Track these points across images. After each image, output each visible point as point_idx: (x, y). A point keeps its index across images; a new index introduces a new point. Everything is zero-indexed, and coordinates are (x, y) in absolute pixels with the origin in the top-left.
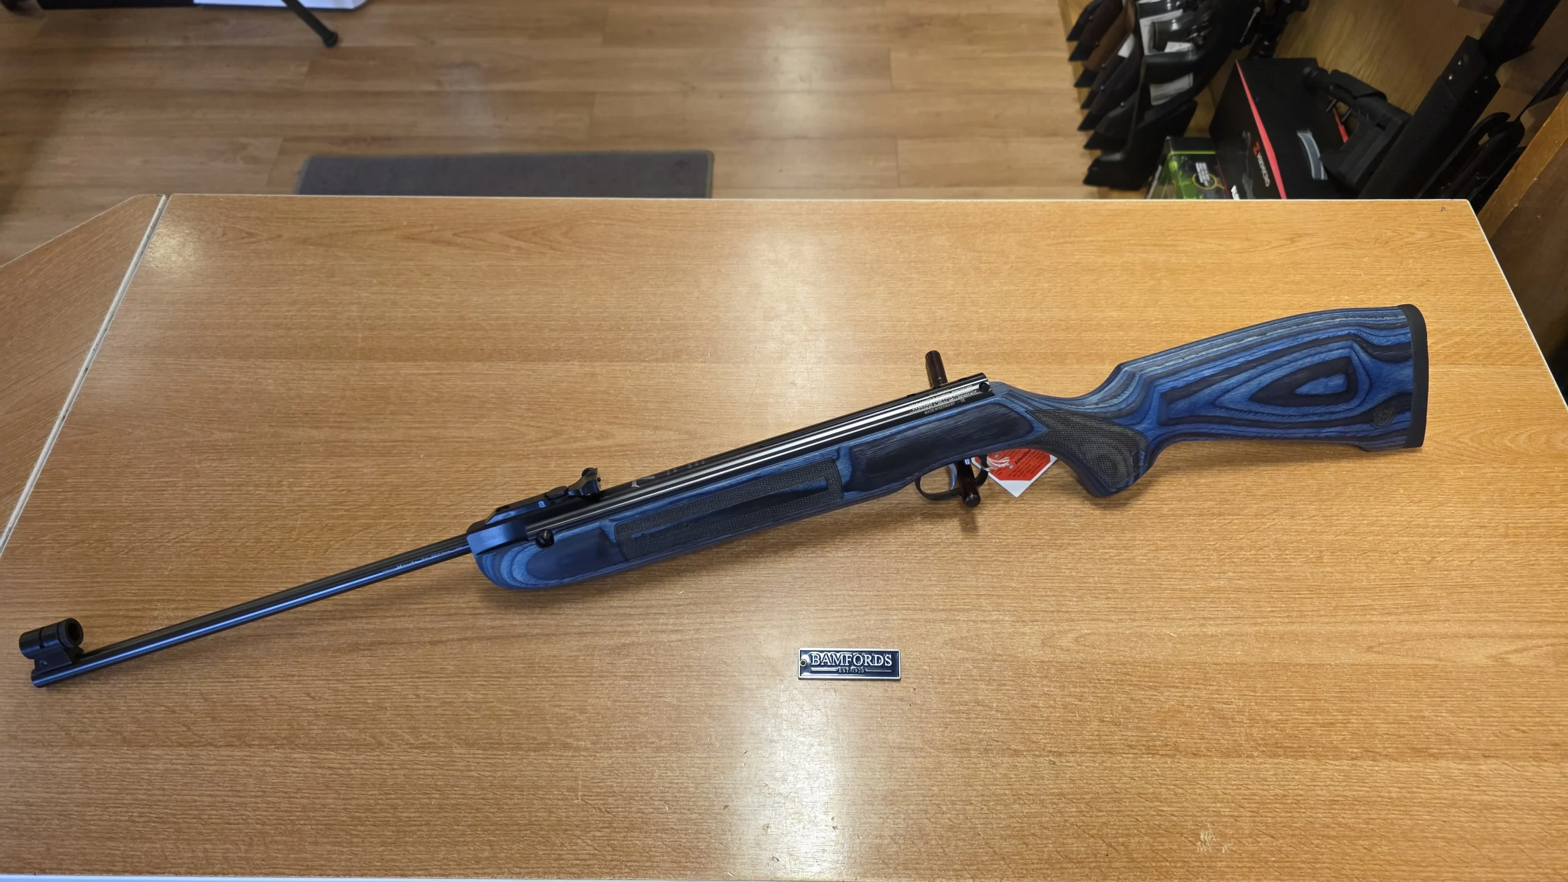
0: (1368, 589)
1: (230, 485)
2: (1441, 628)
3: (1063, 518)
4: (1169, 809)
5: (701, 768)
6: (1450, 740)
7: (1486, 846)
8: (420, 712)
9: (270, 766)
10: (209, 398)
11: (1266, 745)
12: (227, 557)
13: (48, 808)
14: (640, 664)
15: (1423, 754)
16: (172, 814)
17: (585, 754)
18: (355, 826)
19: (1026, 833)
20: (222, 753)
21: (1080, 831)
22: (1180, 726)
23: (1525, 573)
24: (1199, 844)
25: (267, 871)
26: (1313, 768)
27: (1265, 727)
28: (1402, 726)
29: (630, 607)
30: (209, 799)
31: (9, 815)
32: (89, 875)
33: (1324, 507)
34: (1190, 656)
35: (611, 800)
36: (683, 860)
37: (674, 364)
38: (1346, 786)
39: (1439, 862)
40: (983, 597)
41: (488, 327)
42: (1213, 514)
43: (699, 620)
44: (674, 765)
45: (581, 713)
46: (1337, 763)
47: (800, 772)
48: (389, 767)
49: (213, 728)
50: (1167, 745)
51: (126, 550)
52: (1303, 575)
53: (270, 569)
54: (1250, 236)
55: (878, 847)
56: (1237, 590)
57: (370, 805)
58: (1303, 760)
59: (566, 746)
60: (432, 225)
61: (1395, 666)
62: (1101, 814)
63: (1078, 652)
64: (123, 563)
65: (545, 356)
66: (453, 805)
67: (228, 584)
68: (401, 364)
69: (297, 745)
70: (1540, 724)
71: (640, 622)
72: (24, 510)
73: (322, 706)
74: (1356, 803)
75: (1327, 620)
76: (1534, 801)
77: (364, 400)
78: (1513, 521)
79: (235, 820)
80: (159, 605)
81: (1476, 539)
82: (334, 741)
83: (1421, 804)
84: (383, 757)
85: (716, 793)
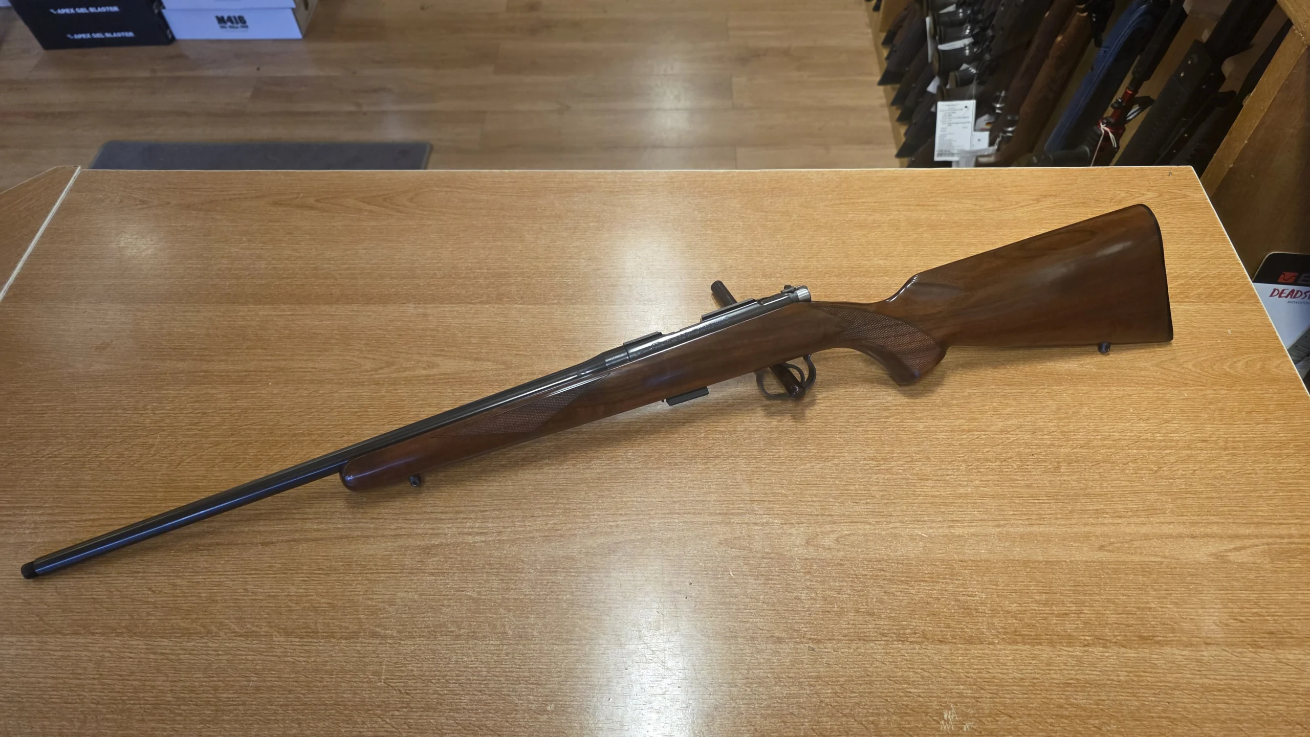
0: (1101, 495)
1: (102, 409)
2: (1166, 529)
3: (829, 435)
4: (916, 691)
5: (493, 654)
6: (1174, 629)
7: (1207, 725)
8: (247, 605)
9: (110, 652)
11: (1005, 633)
12: (92, 470)
14: (446, 562)
15: (1149, 642)
16: (17, 694)
17: (389, 641)
18: (179, 705)
19: (785, 712)
20: (68, 640)
21: (834, 711)
22: (928, 615)
23: (1243, 481)
24: (943, 722)
26: (1048, 654)
27: (1005, 617)
28: (1130, 616)
29: (441, 513)
30: (52, 681)
33: (1060, 424)
34: (940, 554)
35: (411, 683)
37: (496, 306)
38: (1079, 670)
40: (755, 502)
41: (338, 276)
42: (963, 431)
43: (501, 524)
44: (470, 651)
45: (390, 605)
46: (1070, 649)
48: (215, 653)
49: (62, 618)
50: (915, 633)
51: (5, 464)
52: (1042, 482)
53: (128, 481)
54: (1001, 197)
56: (983, 496)
57: (194, 687)
58: (1040, 647)
59: (374, 635)
60: (298, 193)
61: (1124, 563)
62: (854, 695)
63: (838, 551)
65: (385, 300)
66: (270, 686)
67: (90, 493)
68: (260, 306)
69: (135, 633)
70: (1257, 614)
71: (449, 525)
73: (161, 599)
74: (1087, 685)
75: (1063, 522)
76: (1251, 684)
77: (224, 336)
78: (1232, 436)
79: (73, 699)
80: (28, 512)
81: (1199, 452)
82: (168, 629)
83: (1147, 687)
84: (210, 644)
85: (506, 676)
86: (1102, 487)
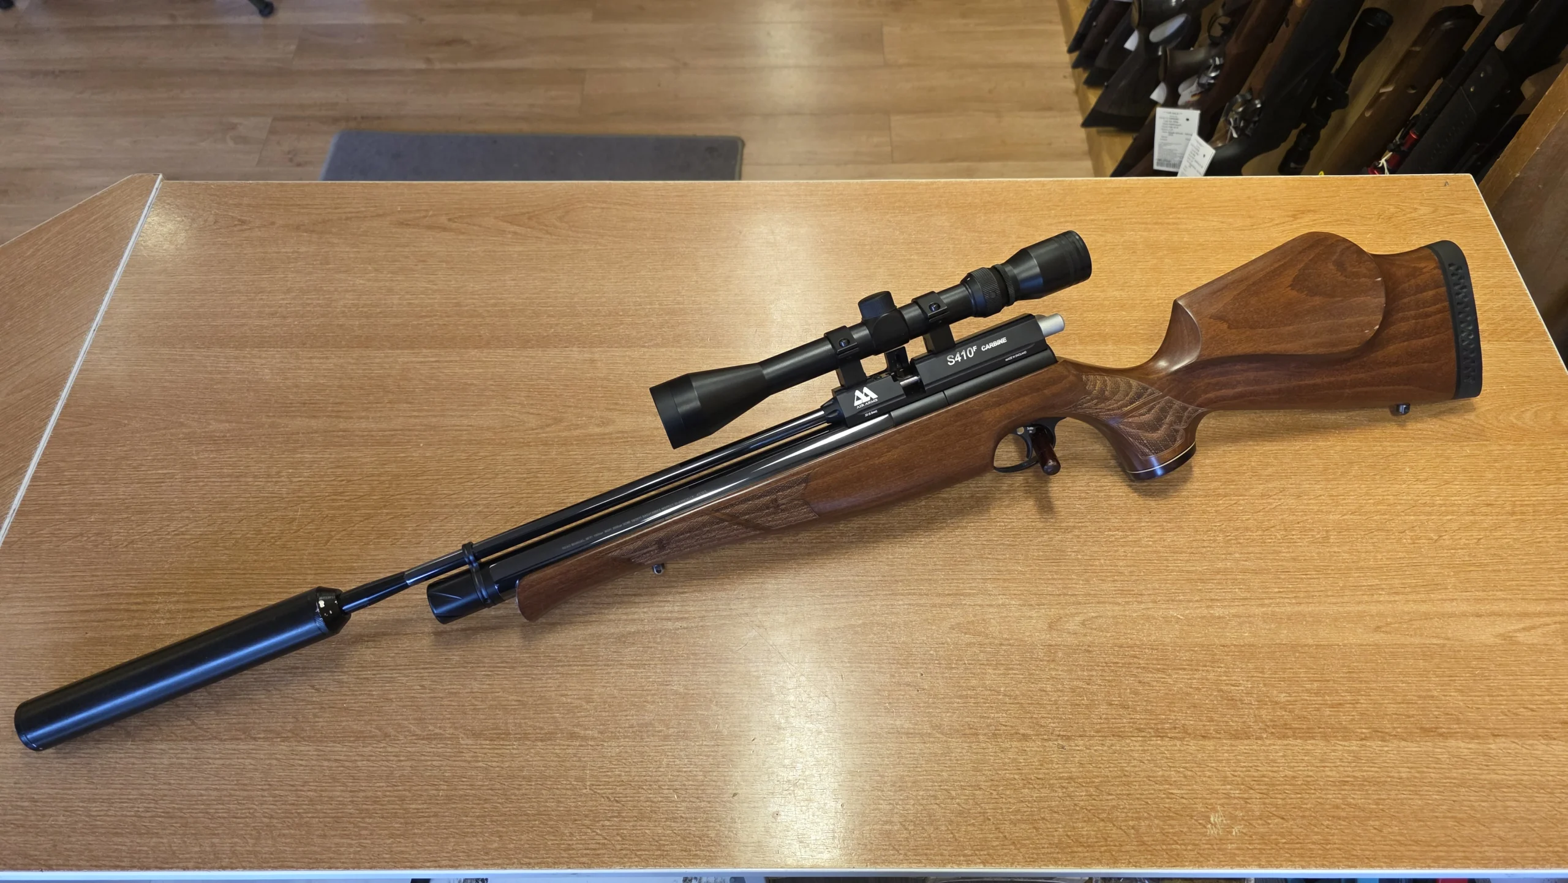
0: (1376, 569)
1: (229, 476)
2: (1449, 607)
3: (1067, 501)
5: (709, 756)
6: (1458, 719)
7: (1497, 825)
8: (426, 703)
9: (276, 759)
10: (207, 389)
11: (1274, 727)
12: (227, 549)
13: (53, 805)
14: (646, 652)
15: (1432, 734)
16: (178, 809)
17: (592, 743)
18: (363, 818)
19: (1036, 817)
20: (227, 746)
21: (1090, 815)
22: (1189, 708)
23: (1533, 550)
24: (1209, 826)
25: (277, 864)
26: (1322, 749)
27: (1273, 708)
28: (1410, 706)
29: (635, 595)
30: (215, 793)
31: (15, 812)
32: (97, 870)
33: (1330, 486)
34: (1198, 638)
35: (619, 789)
36: (693, 848)
37: (673, 349)
38: (1356, 766)
39: (1449, 841)
40: (989, 581)
41: (485, 314)
42: (1220, 495)
43: (704, 608)
44: (682, 753)
45: (588, 702)
46: (1346, 743)
47: (809, 759)
48: (396, 759)
49: (217, 722)
50: (1175, 728)
51: (125, 544)
52: (1310, 555)
53: (272, 561)
54: (1252, 213)
55: (888, 834)
56: (1244, 571)
57: (378, 797)
58: (1313, 742)
59: (573, 736)
60: (426, 211)
61: (1403, 646)
62: (1110, 797)
63: (1085, 635)
64: (123, 556)
65: (544, 342)
66: (461, 796)
68: (399, 351)
69: (303, 738)
70: (1548, 702)
71: (645, 610)
72: (21, 504)
73: (327, 698)
74: (1365, 783)
75: (1334, 601)
76: (1543, 780)
77: (361, 388)
78: (1520, 498)
79: (242, 813)
80: (160, 599)
81: (1483, 518)
82: (340, 733)
83: (1430, 784)
84: (389, 749)
85: (725, 781)
86: (1376, 560)
